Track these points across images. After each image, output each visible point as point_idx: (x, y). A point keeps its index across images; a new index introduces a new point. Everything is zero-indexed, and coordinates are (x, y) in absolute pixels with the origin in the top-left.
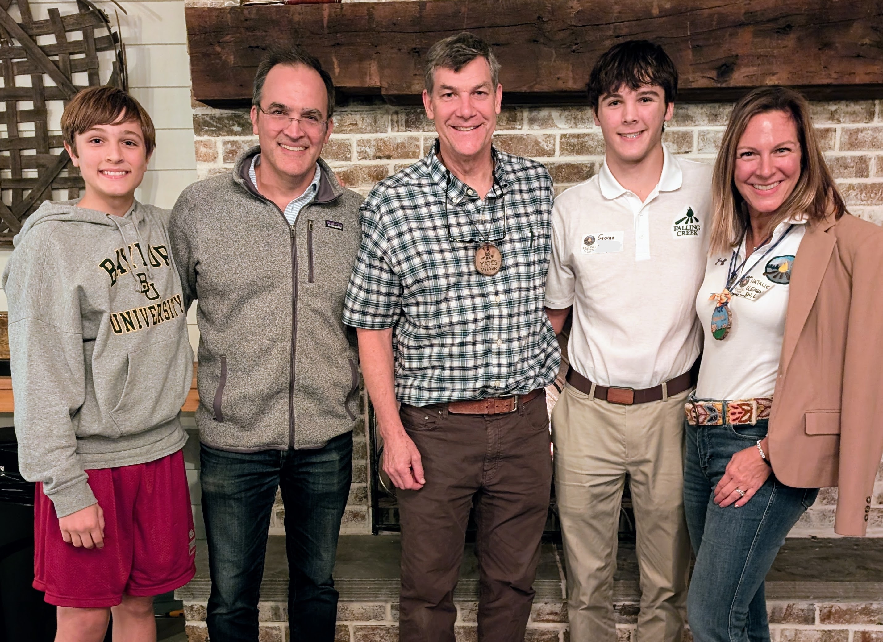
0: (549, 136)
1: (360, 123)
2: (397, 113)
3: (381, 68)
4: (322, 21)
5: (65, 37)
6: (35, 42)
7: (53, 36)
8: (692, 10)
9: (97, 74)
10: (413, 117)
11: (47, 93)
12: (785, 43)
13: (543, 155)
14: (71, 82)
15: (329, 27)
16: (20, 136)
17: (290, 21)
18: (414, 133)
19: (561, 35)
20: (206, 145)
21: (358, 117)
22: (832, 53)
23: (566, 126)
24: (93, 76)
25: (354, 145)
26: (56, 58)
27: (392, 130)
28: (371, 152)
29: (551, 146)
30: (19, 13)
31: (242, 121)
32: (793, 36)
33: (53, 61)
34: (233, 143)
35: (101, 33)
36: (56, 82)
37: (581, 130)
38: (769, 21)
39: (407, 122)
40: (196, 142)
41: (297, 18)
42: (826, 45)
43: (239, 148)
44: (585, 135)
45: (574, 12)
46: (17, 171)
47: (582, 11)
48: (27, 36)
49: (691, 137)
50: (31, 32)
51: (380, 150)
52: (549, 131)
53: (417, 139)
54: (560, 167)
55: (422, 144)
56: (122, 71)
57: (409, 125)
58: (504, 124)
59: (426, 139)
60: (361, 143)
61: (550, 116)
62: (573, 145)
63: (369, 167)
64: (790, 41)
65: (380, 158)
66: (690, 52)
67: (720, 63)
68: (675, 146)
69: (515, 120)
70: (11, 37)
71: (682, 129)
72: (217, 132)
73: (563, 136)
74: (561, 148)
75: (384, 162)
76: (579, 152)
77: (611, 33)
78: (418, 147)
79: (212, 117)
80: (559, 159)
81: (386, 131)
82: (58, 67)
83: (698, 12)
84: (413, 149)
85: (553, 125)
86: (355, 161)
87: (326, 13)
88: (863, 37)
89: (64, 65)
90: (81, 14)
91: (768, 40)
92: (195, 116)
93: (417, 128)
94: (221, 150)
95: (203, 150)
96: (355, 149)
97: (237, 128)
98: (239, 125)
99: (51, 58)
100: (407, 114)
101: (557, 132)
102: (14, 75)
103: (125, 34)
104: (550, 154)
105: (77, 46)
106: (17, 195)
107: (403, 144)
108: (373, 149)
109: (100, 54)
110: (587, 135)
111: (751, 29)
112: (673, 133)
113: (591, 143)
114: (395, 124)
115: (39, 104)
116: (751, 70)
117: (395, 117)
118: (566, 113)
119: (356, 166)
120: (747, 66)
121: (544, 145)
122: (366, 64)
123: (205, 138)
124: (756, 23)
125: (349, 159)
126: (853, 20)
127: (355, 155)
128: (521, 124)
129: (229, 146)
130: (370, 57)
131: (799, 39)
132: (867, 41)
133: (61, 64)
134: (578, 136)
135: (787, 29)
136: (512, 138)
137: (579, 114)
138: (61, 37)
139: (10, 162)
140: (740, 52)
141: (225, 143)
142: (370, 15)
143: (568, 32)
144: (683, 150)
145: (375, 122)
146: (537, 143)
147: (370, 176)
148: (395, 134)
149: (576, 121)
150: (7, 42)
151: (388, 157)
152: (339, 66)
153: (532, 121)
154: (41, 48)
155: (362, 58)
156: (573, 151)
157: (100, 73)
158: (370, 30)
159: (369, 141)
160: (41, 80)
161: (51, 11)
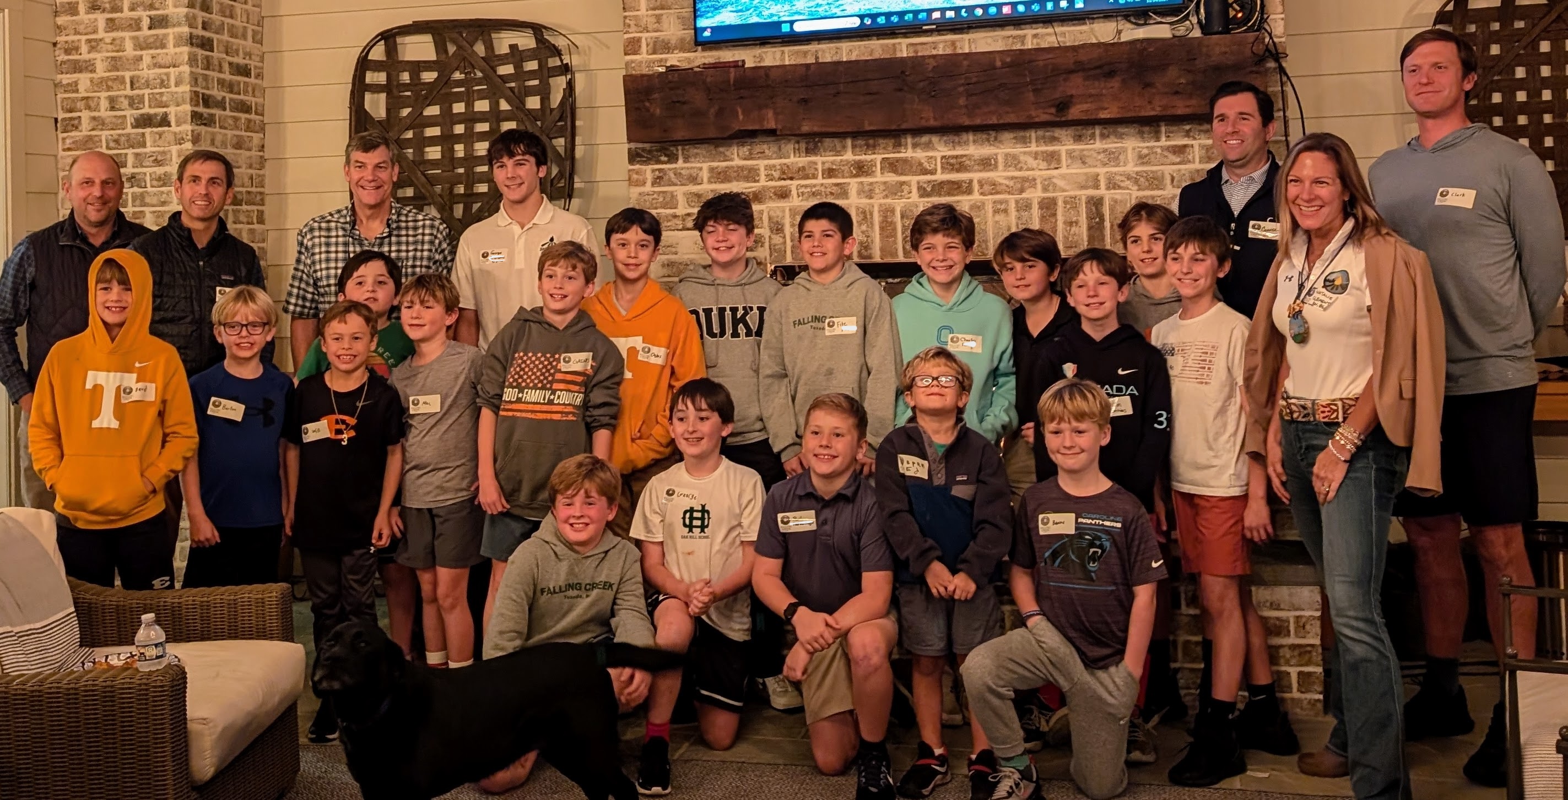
0: (931, 157)
1: (767, 151)
2: (798, 142)
3: (776, 114)
4: (729, 81)
5: (522, 66)
6: (495, 72)
7: (511, 66)
8: (1030, 62)
9: (549, 99)
10: (811, 146)
11: (502, 116)
12: (1112, 85)
13: (926, 174)
14: (524, 106)
15: (734, 85)
16: (475, 154)
17: (704, 82)
18: (813, 158)
19: (921, 84)
20: (637, 173)
21: (765, 146)
22: (1154, 91)
23: (946, 149)
24: (545, 100)
25: (762, 169)
26: (513, 85)
27: (795, 156)
28: (776, 174)
29: (933, 166)
30: (483, 48)
31: (668, 153)
32: (1118, 79)
33: (511, 89)
34: (660, 170)
35: (554, 62)
36: (511, 105)
37: (959, 151)
38: (1096, 68)
39: (807, 149)
40: (630, 171)
41: (709, 80)
42: (1148, 85)
43: (665, 174)
44: (962, 156)
45: (930, 67)
46: (470, 186)
47: (937, 66)
48: (487, 67)
49: (1059, 155)
50: (492, 64)
51: (784, 173)
52: (930, 154)
53: (816, 163)
54: (942, 183)
55: (820, 167)
56: (571, 95)
57: (808, 152)
58: (890, 148)
59: (823, 163)
60: (767, 168)
61: (930, 142)
62: (952, 165)
63: (775, 187)
64: (1115, 83)
65: (784, 179)
66: (1031, 94)
67: (1057, 102)
68: (1045, 163)
69: (900, 145)
70: (474, 67)
71: (1050, 148)
72: (647, 162)
73: (943, 157)
74: (942, 167)
75: (788, 182)
76: (958, 171)
77: (963, 81)
78: (816, 169)
79: (643, 150)
80: (940, 176)
81: (789, 157)
82: (514, 93)
83: (1034, 64)
84: (812, 171)
85: (934, 149)
86: (763, 182)
87: (732, 75)
88: (1179, 77)
89: (520, 92)
90: (538, 48)
91: (1097, 83)
92: (629, 150)
93: (816, 154)
94: (649, 177)
95: (635, 176)
96: (763, 173)
97: (664, 158)
98: (666, 155)
99: (508, 85)
100: (807, 143)
101: (938, 155)
102: (474, 101)
103: (575, 61)
104: (933, 172)
105: (532, 75)
106: (467, 209)
107: (803, 167)
108: (778, 172)
109: (552, 80)
110: (965, 156)
111: (1080, 74)
112: (1042, 152)
113: (968, 162)
114: (797, 151)
115: (494, 126)
116: (1085, 107)
117: (797, 146)
118: (945, 138)
119: (764, 187)
120: (1080, 103)
121: (926, 165)
122: (764, 111)
123: (637, 167)
124: (1084, 70)
125: (758, 181)
126: (1168, 65)
127: (763, 177)
128: (906, 148)
129: (657, 173)
130: (766, 106)
131: (1123, 81)
132: (1183, 81)
133: (516, 91)
134: (957, 157)
135: (1110, 74)
136: (898, 160)
137: (957, 139)
138: (518, 67)
139: (464, 178)
140: (1074, 92)
141: (653, 171)
142: (767, 75)
143: (927, 82)
144: (1052, 166)
145: (780, 149)
146: (920, 164)
147: (775, 194)
148: (797, 159)
149: (954, 145)
150: (470, 73)
151: (791, 179)
152: (743, 113)
153: (915, 146)
154: (500, 76)
155: (760, 108)
156: (952, 169)
157: (551, 97)
158: (768, 86)
159: (774, 166)
160: (498, 104)
161: (511, 47)
